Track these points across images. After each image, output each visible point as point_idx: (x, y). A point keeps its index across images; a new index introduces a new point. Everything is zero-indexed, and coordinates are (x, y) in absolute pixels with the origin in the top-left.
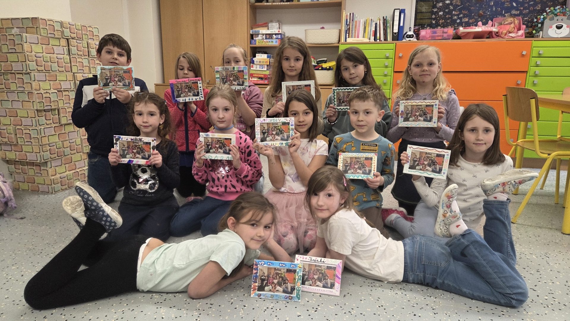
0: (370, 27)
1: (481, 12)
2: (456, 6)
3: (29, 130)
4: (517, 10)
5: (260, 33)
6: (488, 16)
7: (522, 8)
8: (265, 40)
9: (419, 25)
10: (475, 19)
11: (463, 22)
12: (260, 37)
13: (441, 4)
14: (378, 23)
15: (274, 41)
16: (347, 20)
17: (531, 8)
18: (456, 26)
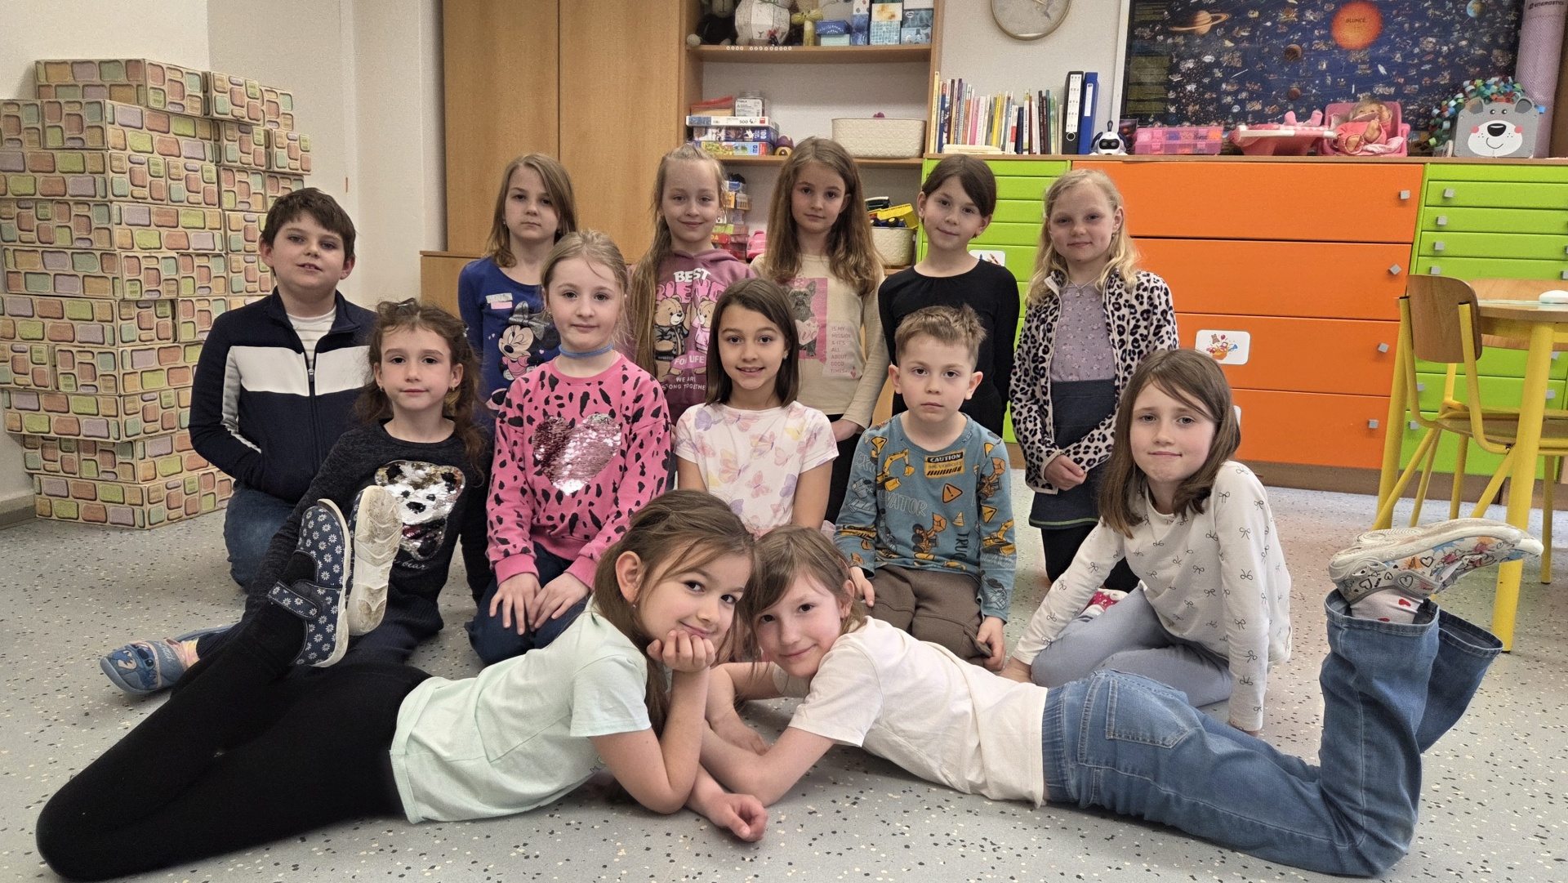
0: (1004, 118)
1: (1295, 87)
2: (1229, 71)
3: (91, 355)
4: (1389, 85)
5: (713, 124)
6: (1312, 99)
7: (1402, 80)
8: (724, 144)
9: (1134, 116)
10: (1279, 106)
11: (1249, 113)
12: (711, 135)
13: (1190, 64)
14: (1026, 108)
15: (750, 145)
16: (944, 96)
17: (1426, 81)
18: (1230, 121)
